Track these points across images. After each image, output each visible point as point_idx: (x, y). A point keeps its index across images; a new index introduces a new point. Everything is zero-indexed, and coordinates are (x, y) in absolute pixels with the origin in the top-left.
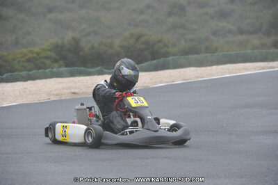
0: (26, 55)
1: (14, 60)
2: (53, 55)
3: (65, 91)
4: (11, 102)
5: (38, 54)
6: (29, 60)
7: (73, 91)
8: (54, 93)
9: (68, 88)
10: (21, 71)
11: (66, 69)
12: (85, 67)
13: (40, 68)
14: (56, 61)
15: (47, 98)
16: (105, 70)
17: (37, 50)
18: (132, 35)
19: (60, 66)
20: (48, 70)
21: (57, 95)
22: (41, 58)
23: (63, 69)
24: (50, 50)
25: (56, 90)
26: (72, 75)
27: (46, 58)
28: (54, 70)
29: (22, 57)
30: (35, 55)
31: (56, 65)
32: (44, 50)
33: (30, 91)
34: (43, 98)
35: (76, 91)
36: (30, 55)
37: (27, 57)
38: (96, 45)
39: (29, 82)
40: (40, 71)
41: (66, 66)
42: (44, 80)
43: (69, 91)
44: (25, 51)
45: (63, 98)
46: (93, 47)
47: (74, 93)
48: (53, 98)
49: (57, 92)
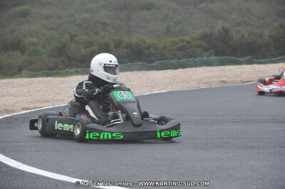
0: (176, 43)
1: (165, 48)
2: (203, 43)
3: (215, 79)
5: (188, 43)
6: (179, 49)
7: (222, 79)
8: (203, 81)
9: (219, 77)
10: (171, 59)
11: (216, 57)
12: (235, 56)
13: (190, 57)
14: (206, 50)
15: (196, 86)
16: (255, 60)
17: (187, 38)
19: (210, 55)
20: (197, 59)
21: (207, 83)
22: (191, 46)
23: (214, 58)
24: (200, 39)
25: (205, 78)
26: (222, 64)
27: (197, 47)
28: (204, 59)
29: (172, 46)
30: (185, 43)
31: (206, 54)
32: (195, 39)
33: (180, 79)
34: (193, 86)
35: (225, 79)
36: (180, 44)
37: (178, 45)
38: (246, 35)
39: (180, 70)
40: (190, 59)
41: (216, 55)
42: (194, 69)
43: (218, 79)
44: (176, 39)
45: (213, 86)
46: (243, 37)
47: (224, 82)
48: (202, 86)
49: (207, 80)
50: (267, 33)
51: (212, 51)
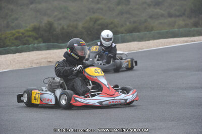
0: (14, 35)
1: (6, 38)
2: (34, 34)
3: (43, 60)
4: (4, 69)
5: (23, 34)
6: (16, 39)
7: (49, 60)
8: (35, 62)
9: (45, 58)
10: (11, 46)
11: (44, 44)
12: (58, 43)
13: (25, 44)
14: (36, 39)
15: (30, 66)
17: (22, 31)
18: (91, 19)
19: (40, 42)
20: (30, 46)
21: (37, 63)
22: (25, 37)
23: (42, 44)
24: (31, 31)
25: (36, 60)
26: (48, 48)
27: (29, 36)
28: (35, 45)
29: (11, 36)
30: (21, 34)
31: (36, 41)
32: (28, 31)
33: (18, 61)
34: (27, 65)
35: (51, 60)
36: (17, 35)
37: (15, 36)
38: (65, 27)
39: (17, 54)
40: (25, 46)
41: (44, 42)
42: (28, 53)
43: (46, 60)
44: (14, 31)
45: (42, 65)
46: (63, 28)
47: (50, 62)
48: (34, 66)
49: (37, 61)
50: (80, 25)
51: (40, 39)
